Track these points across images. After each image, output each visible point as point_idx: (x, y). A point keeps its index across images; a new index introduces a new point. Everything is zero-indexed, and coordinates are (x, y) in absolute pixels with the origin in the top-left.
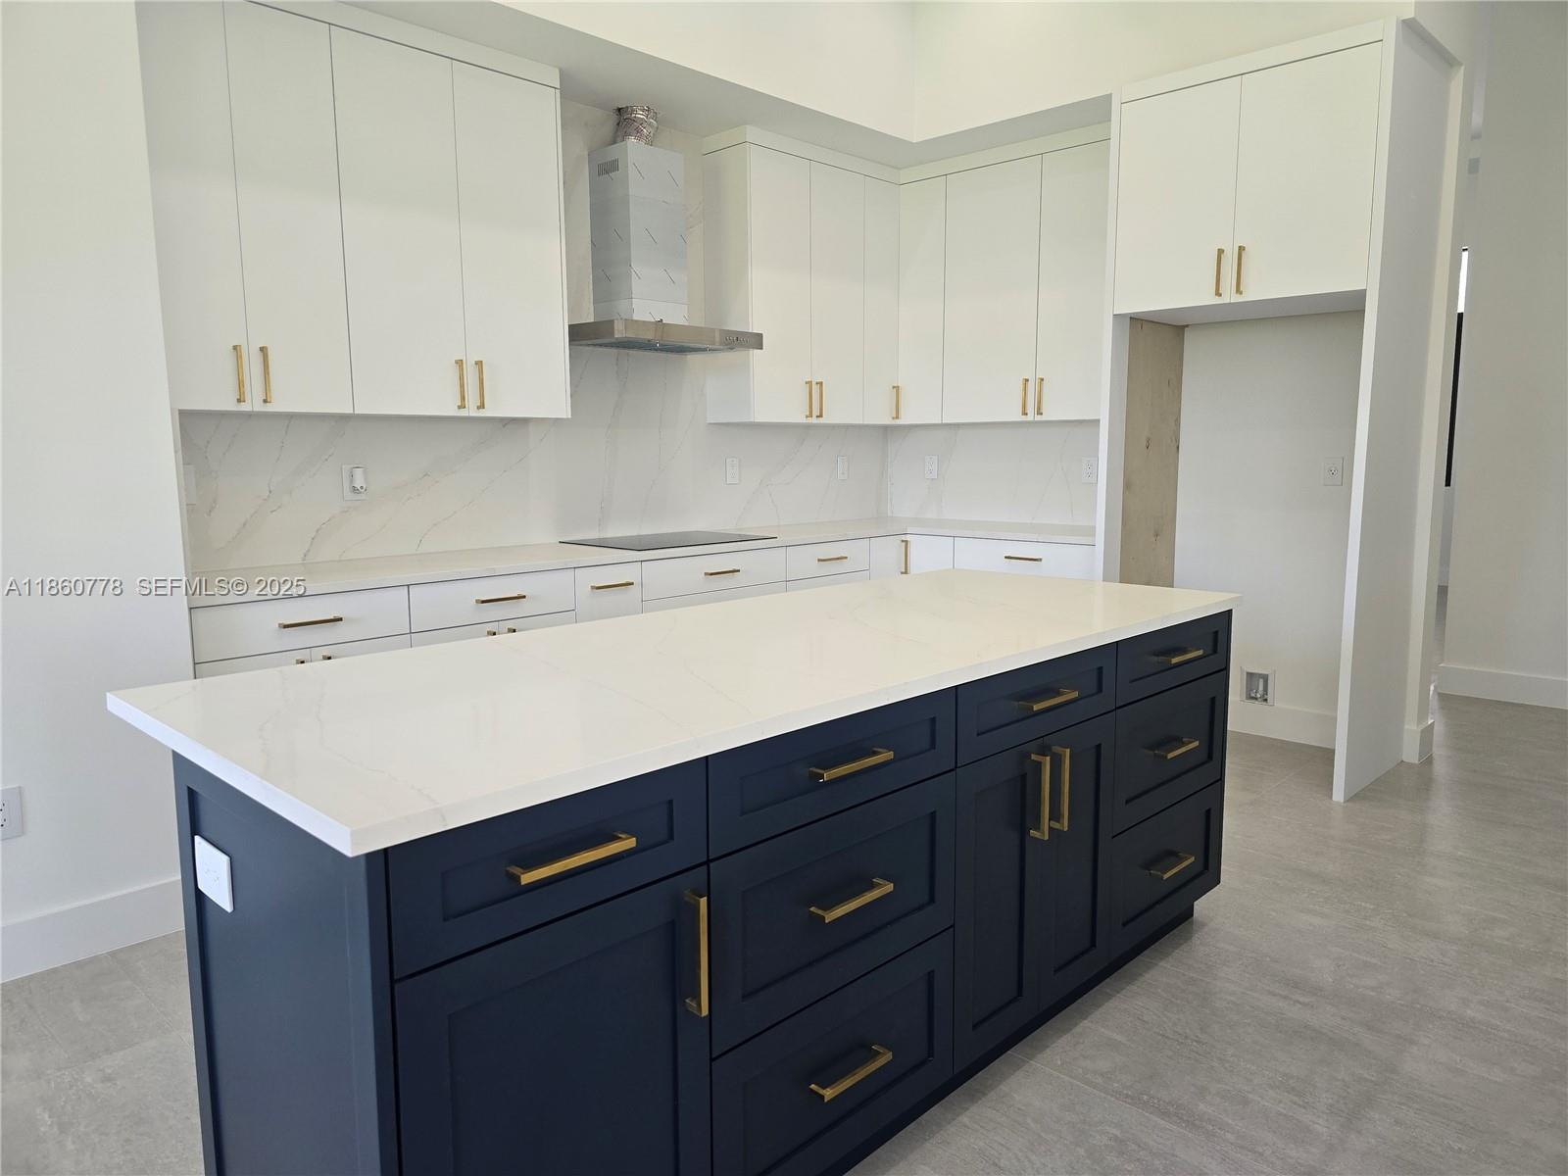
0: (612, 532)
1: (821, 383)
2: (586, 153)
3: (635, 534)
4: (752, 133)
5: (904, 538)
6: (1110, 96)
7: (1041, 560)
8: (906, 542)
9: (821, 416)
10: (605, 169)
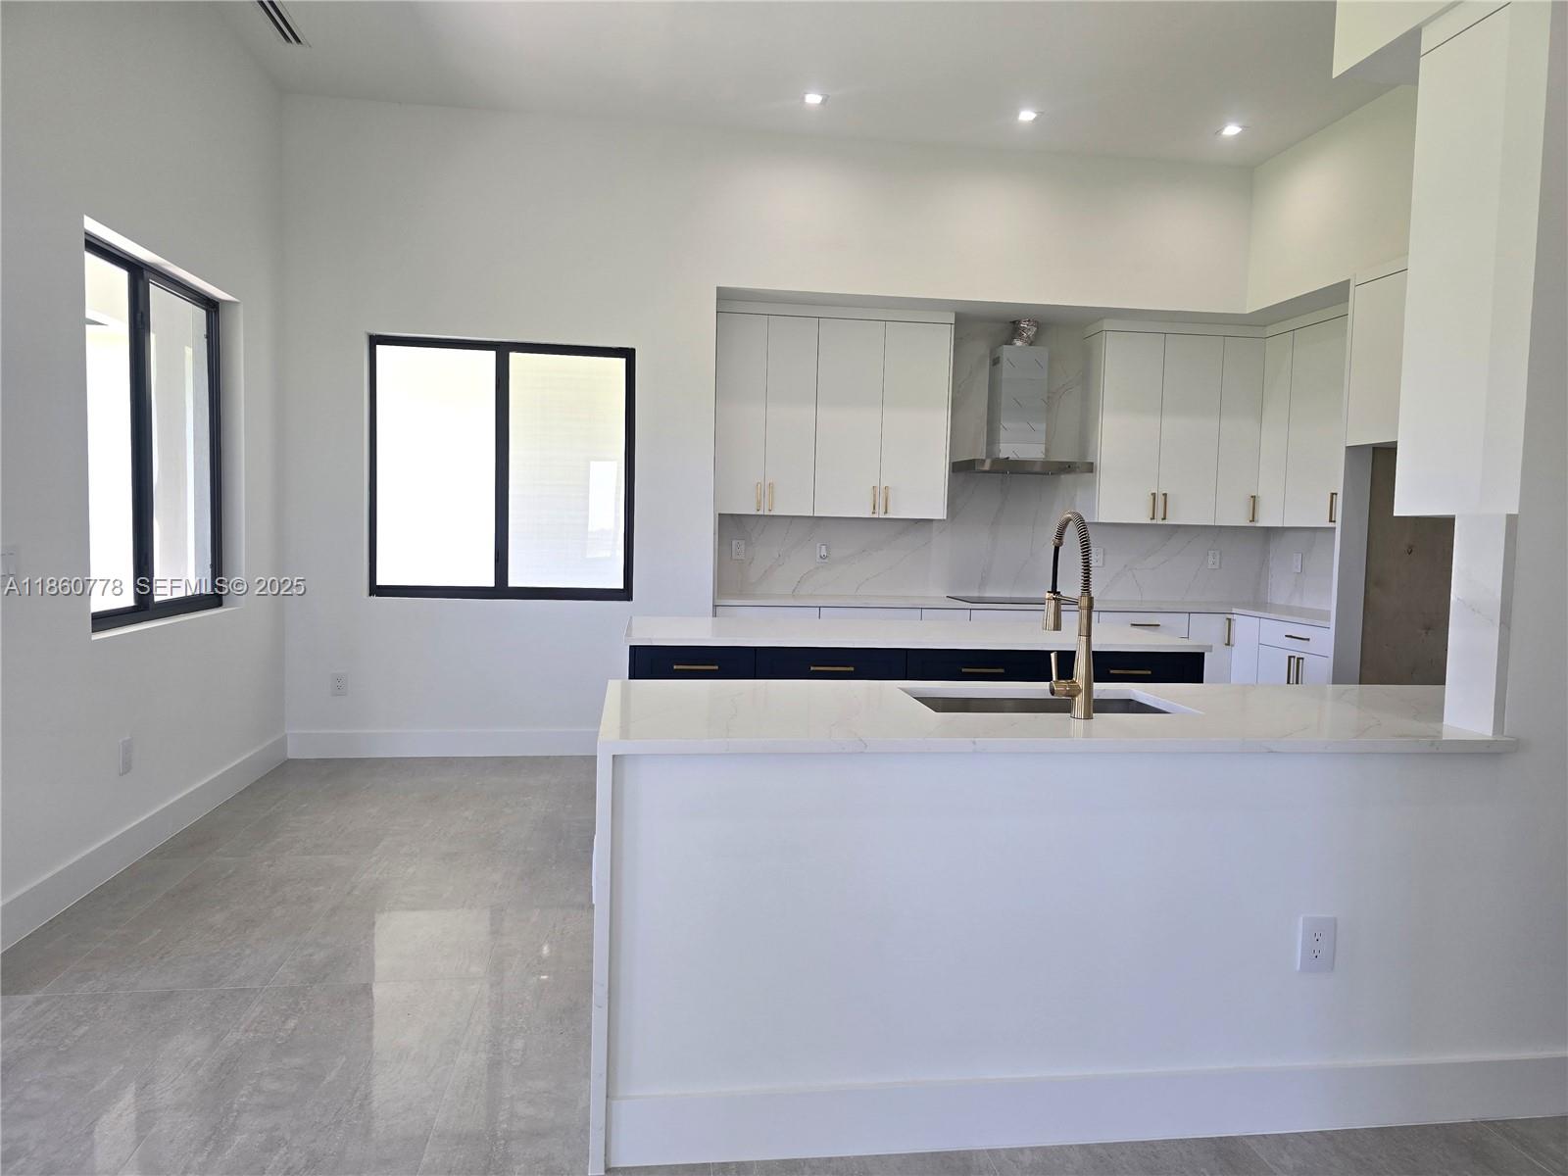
0: (989, 594)
1: (1165, 495)
2: (988, 352)
3: (1008, 596)
4: (1107, 324)
5: (1230, 616)
6: (1348, 282)
7: (1308, 639)
8: (1229, 620)
9: (1164, 519)
10: (996, 362)
